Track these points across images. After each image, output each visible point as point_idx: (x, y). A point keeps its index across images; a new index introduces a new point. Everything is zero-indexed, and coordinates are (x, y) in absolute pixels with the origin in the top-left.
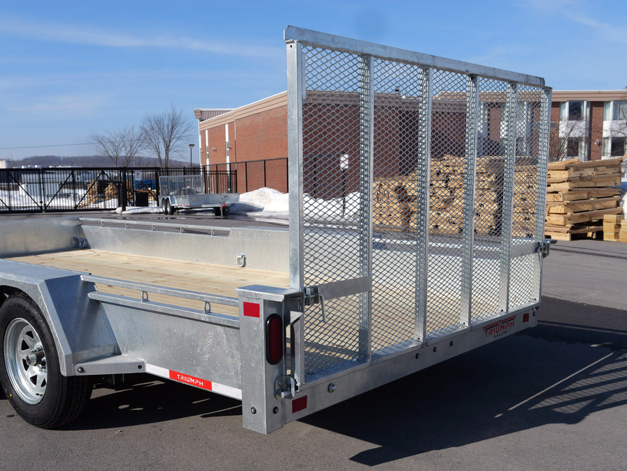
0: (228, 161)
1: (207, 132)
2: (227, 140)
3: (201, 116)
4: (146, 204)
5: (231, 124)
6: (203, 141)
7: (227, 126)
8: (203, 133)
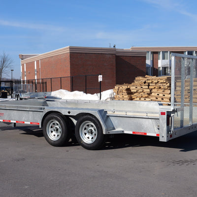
0: (36, 78)
1: (25, 65)
2: (36, 68)
3: (22, 57)
4: (6, 97)
5: (38, 62)
6: (23, 69)
7: (35, 62)
8: (23, 65)
